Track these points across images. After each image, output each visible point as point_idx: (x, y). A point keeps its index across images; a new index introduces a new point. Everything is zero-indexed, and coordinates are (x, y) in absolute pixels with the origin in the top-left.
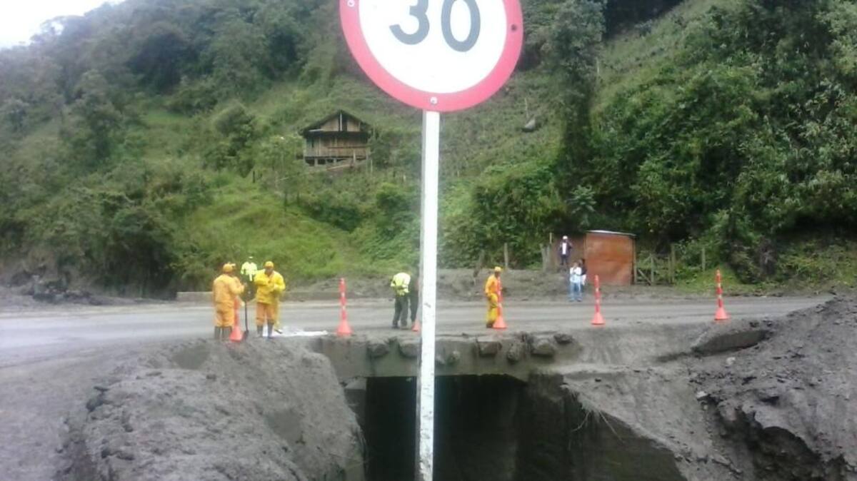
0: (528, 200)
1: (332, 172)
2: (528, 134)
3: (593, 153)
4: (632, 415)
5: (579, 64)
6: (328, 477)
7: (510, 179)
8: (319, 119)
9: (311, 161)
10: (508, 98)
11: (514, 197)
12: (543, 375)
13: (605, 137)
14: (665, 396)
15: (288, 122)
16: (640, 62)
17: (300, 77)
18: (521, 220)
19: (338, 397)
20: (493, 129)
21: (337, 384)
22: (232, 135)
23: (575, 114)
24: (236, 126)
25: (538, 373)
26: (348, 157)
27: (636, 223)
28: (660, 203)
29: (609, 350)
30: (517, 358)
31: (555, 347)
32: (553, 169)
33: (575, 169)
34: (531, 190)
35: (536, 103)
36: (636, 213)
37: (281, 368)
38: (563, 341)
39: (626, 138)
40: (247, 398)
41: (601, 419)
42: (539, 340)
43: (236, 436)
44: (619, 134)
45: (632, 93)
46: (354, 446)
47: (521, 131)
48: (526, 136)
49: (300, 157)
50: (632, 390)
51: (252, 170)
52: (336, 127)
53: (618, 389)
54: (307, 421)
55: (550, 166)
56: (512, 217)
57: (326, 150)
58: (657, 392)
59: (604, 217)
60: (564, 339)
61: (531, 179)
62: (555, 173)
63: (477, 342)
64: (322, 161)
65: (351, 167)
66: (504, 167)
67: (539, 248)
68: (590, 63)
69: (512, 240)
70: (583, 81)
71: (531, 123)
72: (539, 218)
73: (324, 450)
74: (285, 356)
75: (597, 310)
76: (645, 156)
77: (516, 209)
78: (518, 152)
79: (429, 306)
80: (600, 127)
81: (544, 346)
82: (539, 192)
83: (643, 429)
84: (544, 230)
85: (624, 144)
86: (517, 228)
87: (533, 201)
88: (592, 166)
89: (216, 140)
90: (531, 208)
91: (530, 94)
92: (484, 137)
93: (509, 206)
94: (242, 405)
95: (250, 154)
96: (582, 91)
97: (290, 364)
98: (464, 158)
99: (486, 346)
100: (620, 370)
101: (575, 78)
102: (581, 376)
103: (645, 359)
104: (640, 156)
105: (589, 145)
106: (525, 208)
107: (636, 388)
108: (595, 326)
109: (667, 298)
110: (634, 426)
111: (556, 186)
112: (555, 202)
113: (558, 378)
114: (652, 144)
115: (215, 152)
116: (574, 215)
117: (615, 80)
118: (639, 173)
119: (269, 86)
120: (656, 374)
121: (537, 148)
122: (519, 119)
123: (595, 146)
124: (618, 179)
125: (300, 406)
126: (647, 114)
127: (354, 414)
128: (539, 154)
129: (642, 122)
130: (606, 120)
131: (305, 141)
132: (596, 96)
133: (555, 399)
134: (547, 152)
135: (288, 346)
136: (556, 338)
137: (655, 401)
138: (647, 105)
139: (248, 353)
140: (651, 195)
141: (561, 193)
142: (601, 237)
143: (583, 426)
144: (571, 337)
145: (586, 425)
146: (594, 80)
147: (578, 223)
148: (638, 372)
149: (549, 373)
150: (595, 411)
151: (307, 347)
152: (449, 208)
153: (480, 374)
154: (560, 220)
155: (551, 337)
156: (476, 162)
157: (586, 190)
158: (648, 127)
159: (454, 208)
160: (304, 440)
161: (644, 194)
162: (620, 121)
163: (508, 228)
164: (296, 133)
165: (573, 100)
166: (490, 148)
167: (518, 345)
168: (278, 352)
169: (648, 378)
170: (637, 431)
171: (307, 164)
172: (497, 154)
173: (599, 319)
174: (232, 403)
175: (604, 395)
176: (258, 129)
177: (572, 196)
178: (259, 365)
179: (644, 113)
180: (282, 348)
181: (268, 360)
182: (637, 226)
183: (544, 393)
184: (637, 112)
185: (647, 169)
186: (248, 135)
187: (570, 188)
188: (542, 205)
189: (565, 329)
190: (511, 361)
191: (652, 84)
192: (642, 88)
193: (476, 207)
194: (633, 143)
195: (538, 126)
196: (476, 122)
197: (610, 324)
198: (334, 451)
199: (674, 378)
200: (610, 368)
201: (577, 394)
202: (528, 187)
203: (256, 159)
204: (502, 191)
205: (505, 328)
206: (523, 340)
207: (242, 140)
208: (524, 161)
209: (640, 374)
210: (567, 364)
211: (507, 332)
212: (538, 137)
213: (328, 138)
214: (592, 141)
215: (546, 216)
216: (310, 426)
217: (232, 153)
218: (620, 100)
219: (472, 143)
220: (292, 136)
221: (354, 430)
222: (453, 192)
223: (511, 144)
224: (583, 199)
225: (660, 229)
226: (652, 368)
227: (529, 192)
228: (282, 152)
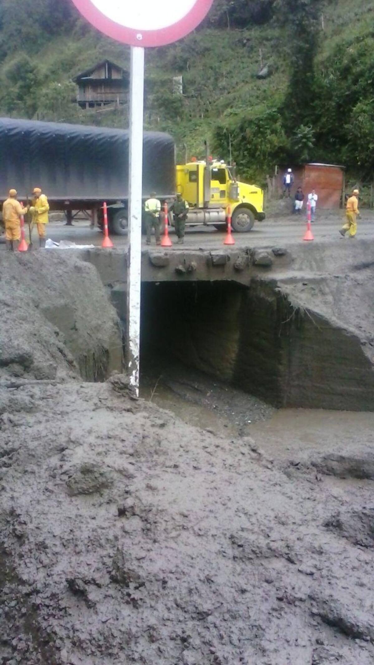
0: (259, 138)
1: (101, 114)
2: (261, 80)
3: (315, 96)
4: (330, 311)
5: (305, 18)
6: (96, 356)
7: (244, 121)
8: (88, 68)
9: (83, 105)
10: (245, 48)
11: (248, 136)
12: (262, 281)
13: (326, 82)
14: (357, 295)
15: (65, 71)
16: (358, 17)
17: (73, 32)
18: (252, 155)
19: (103, 296)
20: (232, 77)
21: (102, 286)
22: (20, 83)
23: (301, 62)
24: (23, 75)
25: (258, 279)
26: (113, 101)
27: (347, 157)
28: (367, 140)
29: (316, 260)
30: (241, 268)
31: (272, 258)
32: (281, 110)
33: (298, 111)
34: (261, 129)
35: (269, 53)
36: (347, 149)
37: (58, 273)
38: (279, 254)
39: (342, 83)
40: (26, 294)
41: (305, 314)
42: (260, 253)
43: (9, 321)
44: (338, 79)
45: (350, 44)
46: (115, 333)
47: (255, 77)
48: (259, 82)
49: (74, 101)
50: (332, 292)
51: (37, 112)
52: (103, 75)
53: (321, 291)
54: (79, 313)
55: (278, 108)
56: (245, 152)
57: (95, 94)
58: (351, 293)
59: (321, 152)
60: (280, 252)
61: (262, 120)
62: (282, 114)
63: (211, 255)
64: (92, 105)
65: (115, 110)
66: (239, 110)
67: (266, 179)
68: (315, 17)
69: (244, 172)
70: (308, 33)
71: (265, 71)
72: (267, 154)
73: (93, 335)
74: (61, 263)
75: (309, 229)
76: (358, 99)
77: (249, 146)
78: (252, 96)
79: (137, 219)
80: (322, 74)
81: (264, 258)
82: (269, 131)
83: (337, 321)
84: (271, 164)
85: (341, 89)
86: (248, 162)
87: (263, 139)
88: (314, 108)
89: (7, 87)
90: (261, 145)
91: (264, 45)
92: (224, 83)
93: (243, 143)
94: (22, 299)
95: (34, 99)
96: (307, 42)
97: (65, 270)
98: (208, 102)
99: (217, 258)
100: (323, 276)
101: (302, 30)
102: (292, 281)
103: (343, 268)
104: (353, 99)
105: (312, 89)
106: (256, 145)
107: (335, 290)
108: (306, 242)
109: (367, 219)
110: (330, 319)
111: (283, 126)
112: (281, 139)
113: (273, 283)
114: (364, 89)
115: (7, 97)
116: (297, 150)
117: (336, 32)
118: (352, 114)
119: (49, 40)
120: (352, 279)
121: (269, 93)
122: (255, 67)
123: (317, 90)
124: (334, 120)
125: (74, 303)
126: (361, 63)
127: (115, 309)
128: (270, 98)
129: (357, 70)
130: (326, 68)
131: (77, 87)
132: (319, 47)
133: (270, 299)
134: (276, 96)
135: (63, 256)
136: (273, 251)
137: (349, 299)
138: (362, 55)
139: (32, 261)
140: (360, 133)
141: (286, 132)
142: (318, 169)
143: (291, 319)
144: (285, 250)
145: (293, 318)
146: (317, 32)
147: (299, 156)
148: (337, 277)
149: (266, 280)
150: (301, 308)
151: (78, 257)
152: (195, 144)
153: (212, 280)
154: (285, 155)
155: (270, 250)
156: (216, 106)
157: (307, 129)
158: (361, 74)
159: (198, 145)
160: (77, 328)
161: (356, 132)
162: (338, 69)
163: (242, 162)
164: (71, 80)
165: (299, 50)
166: (229, 93)
167: (242, 258)
168: (56, 261)
169: (345, 282)
170: (332, 323)
171: (80, 107)
172: (235, 99)
173: (310, 236)
174: (13, 298)
175: (309, 296)
176: (40, 77)
177: (296, 134)
178: (41, 270)
179: (359, 61)
180: (59, 257)
181: (48, 266)
182: (348, 159)
183: (262, 295)
184: (353, 61)
185: (359, 110)
186: (32, 83)
187: (293, 128)
188: (271, 142)
189: (281, 244)
190: (237, 270)
191: (367, 36)
192: (358, 40)
193: (216, 144)
194: (348, 88)
195: (270, 74)
196: (217, 70)
197: (318, 240)
198: (100, 336)
199: (366, 282)
200: (315, 274)
201: (287, 295)
202: (259, 126)
203: (39, 104)
204: (238, 130)
205: (233, 244)
206: (247, 253)
207: (28, 87)
208: (257, 104)
209: (339, 280)
210: (281, 272)
211: (236, 247)
212: (270, 83)
213: (96, 84)
214: (315, 87)
215: (273, 152)
216: (82, 318)
217: (20, 98)
218: (340, 50)
219: (214, 89)
220: (67, 83)
221: (115, 322)
222: (197, 132)
223: (247, 89)
224: (305, 137)
225: (366, 162)
226: (348, 274)
227: (260, 131)
228: (59, 97)
